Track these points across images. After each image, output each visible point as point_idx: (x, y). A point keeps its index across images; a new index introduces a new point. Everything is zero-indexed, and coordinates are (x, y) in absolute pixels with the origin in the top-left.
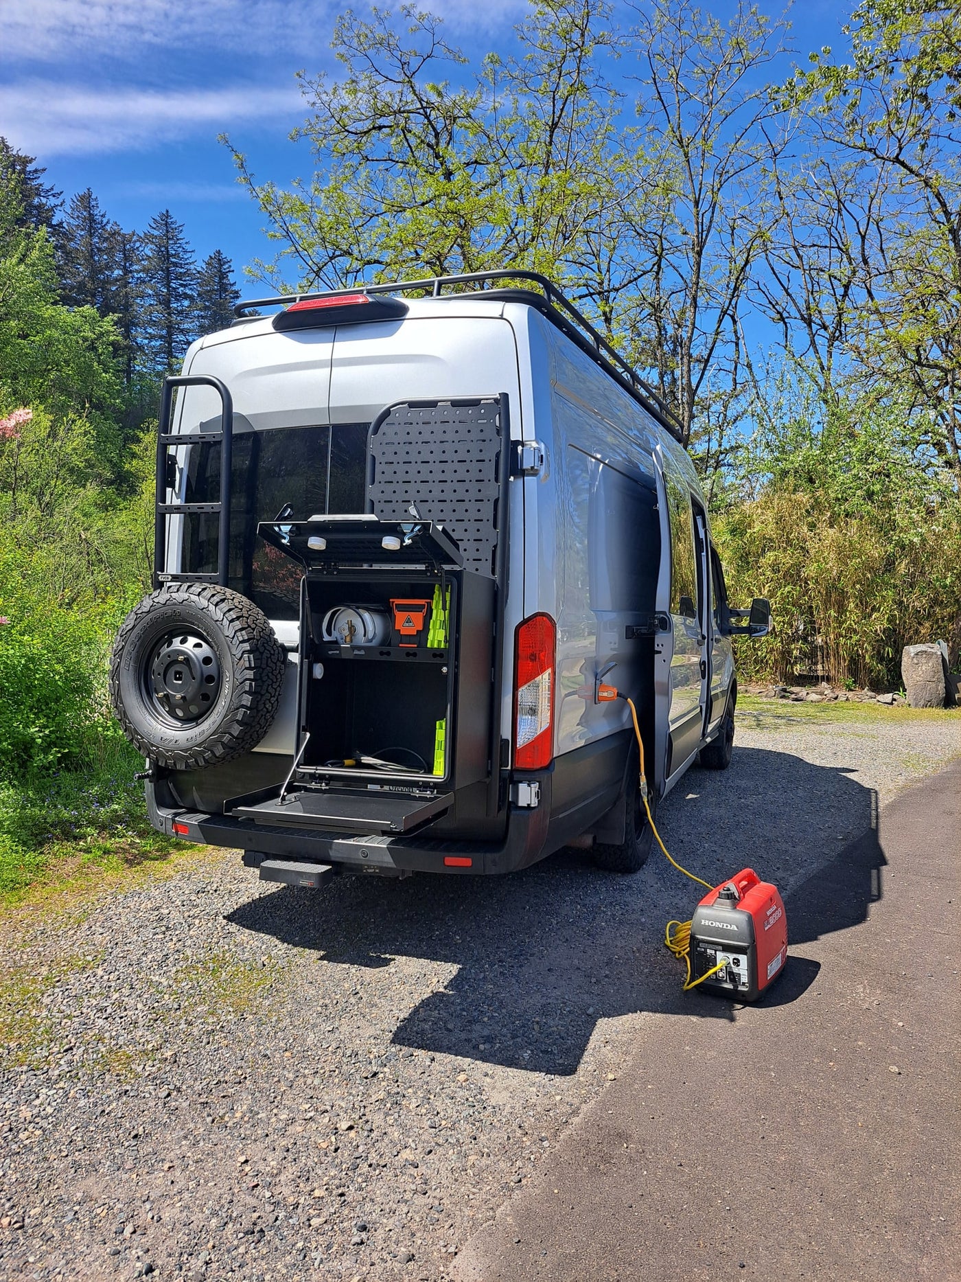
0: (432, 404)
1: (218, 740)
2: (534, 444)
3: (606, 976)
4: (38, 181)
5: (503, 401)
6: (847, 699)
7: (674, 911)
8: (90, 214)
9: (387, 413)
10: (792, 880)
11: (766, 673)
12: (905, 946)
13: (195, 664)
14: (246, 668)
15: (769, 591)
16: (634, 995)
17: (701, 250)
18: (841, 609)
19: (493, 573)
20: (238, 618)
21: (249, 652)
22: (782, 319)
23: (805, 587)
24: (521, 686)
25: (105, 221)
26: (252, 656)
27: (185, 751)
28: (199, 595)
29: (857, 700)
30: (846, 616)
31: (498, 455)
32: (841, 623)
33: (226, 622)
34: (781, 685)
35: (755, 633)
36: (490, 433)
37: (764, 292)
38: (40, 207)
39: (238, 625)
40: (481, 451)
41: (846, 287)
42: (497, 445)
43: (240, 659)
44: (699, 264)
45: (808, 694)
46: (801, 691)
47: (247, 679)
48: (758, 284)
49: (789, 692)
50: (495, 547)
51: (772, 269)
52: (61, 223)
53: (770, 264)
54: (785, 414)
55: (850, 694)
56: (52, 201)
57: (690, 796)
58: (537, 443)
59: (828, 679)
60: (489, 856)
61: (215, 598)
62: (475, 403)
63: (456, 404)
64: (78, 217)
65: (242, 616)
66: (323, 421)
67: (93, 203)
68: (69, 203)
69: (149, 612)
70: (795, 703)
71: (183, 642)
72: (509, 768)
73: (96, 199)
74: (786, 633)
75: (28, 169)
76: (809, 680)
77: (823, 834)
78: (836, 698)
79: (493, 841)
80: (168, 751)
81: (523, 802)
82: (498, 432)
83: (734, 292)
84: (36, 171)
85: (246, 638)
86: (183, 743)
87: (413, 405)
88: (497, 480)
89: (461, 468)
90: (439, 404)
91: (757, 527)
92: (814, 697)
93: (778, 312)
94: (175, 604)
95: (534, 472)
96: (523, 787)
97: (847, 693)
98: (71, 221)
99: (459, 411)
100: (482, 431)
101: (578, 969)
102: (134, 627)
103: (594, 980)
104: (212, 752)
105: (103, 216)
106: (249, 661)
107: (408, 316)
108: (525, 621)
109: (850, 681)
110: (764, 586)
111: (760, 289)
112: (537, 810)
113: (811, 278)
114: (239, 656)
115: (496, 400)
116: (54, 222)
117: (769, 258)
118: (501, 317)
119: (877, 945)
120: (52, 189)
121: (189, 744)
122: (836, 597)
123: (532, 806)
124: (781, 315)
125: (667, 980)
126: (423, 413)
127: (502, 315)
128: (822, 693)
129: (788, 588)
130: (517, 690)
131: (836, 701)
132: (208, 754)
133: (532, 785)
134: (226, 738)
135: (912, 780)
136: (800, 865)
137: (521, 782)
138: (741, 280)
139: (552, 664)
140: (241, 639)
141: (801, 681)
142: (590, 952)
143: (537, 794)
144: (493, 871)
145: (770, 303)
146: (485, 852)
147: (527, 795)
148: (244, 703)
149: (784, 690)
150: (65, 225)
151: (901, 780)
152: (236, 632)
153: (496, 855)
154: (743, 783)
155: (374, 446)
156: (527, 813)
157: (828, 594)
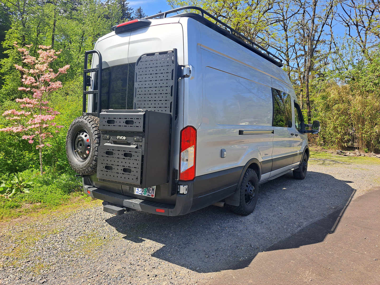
0: (153, 54)
1: (89, 166)
2: (188, 66)
3: (213, 255)
4: (127, 6)
5: (175, 51)
6: (365, 156)
7: (252, 232)
8: (140, 14)
9: (140, 58)
10: (305, 223)
11: (335, 146)
12: (336, 256)
13: (84, 141)
14: (96, 143)
15: (336, 118)
16: (218, 264)
17: (316, 4)
18: (363, 124)
19: (171, 112)
20: (95, 127)
21: (97, 138)
22: (348, 26)
23: (350, 116)
24: (182, 151)
25: (144, 15)
26: (98, 139)
27: (81, 168)
28: (85, 119)
29: (368, 156)
30: (365, 127)
31: (173, 70)
32: (363, 129)
33: (91, 128)
34: (340, 150)
35: (314, 132)
36: (170, 63)
37: (341, 17)
38: (128, 13)
39: (95, 129)
40: (167, 69)
41: (373, 12)
42: (173, 67)
43: (95, 140)
44: (315, 9)
45: (350, 153)
46: (348, 153)
47: (96, 147)
48: (339, 14)
49: (343, 153)
50: (171, 102)
51: (343, 8)
52: (133, 17)
53: (342, 7)
54: (344, 57)
55: (366, 154)
56: (131, 11)
57: (284, 188)
58: (189, 66)
59: (358, 148)
60: (170, 210)
61: (90, 120)
62: (166, 53)
63: (161, 53)
64: (137, 15)
65: (97, 126)
66: (127, 62)
67: (141, 11)
68: (135, 11)
69: (74, 125)
70: (345, 156)
71: (82, 134)
72: (178, 179)
73: (142, 10)
74: (342, 132)
75: (125, 3)
76: (351, 148)
77: (327, 206)
78: (360, 155)
79: (171, 205)
80: (77, 168)
81: (181, 192)
82: (173, 63)
83: (327, 17)
84: (127, 4)
85: (97, 133)
86: (81, 166)
87: (148, 55)
88: (172, 79)
89: (161, 75)
90: (155, 54)
91: (332, 96)
92: (352, 154)
93: (346, 23)
94: (80, 122)
95: (187, 76)
96: (181, 187)
97: (365, 154)
98: (136, 16)
99: (161, 56)
100: (168, 62)
101: (204, 251)
102: (71, 129)
103: (207, 256)
104: (88, 170)
105: (144, 14)
106: (97, 141)
107: (151, 25)
108: (184, 129)
109: (366, 150)
110: (335, 116)
111: (339, 16)
112: (186, 195)
113: (360, 11)
114: (94, 139)
115: (173, 52)
116: (131, 17)
117: (342, 5)
118: (179, 23)
119: (324, 254)
120: (131, 8)
121: (82, 167)
122: (361, 120)
123: (184, 193)
124: (347, 24)
125: (234, 259)
126: (151, 57)
127: (179, 22)
128: (355, 154)
129: (344, 117)
130: (181, 153)
131: (360, 156)
132: (87, 170)
133: (185, 186)
134: (91, 165)
135: (375, 187)
136: (311, 218)
137: (181, 185)
138: (330, 13)
139: (195, 144)
140: (95, 134)
141: (348, 149)
142: (213, 245)
143: (186, 190)
144: (171, 215)
145: (343, 20)
146: (169, 208)
147: (183, 189)
148: (96, 154)
149: (341, 152)
150: (134, 17)
151: (370, 187)
152: (94, 131)
153: (172, 210)
154: (306, 185)
155: (137, 69)
156: (182, 196)
157: (359, 119)
